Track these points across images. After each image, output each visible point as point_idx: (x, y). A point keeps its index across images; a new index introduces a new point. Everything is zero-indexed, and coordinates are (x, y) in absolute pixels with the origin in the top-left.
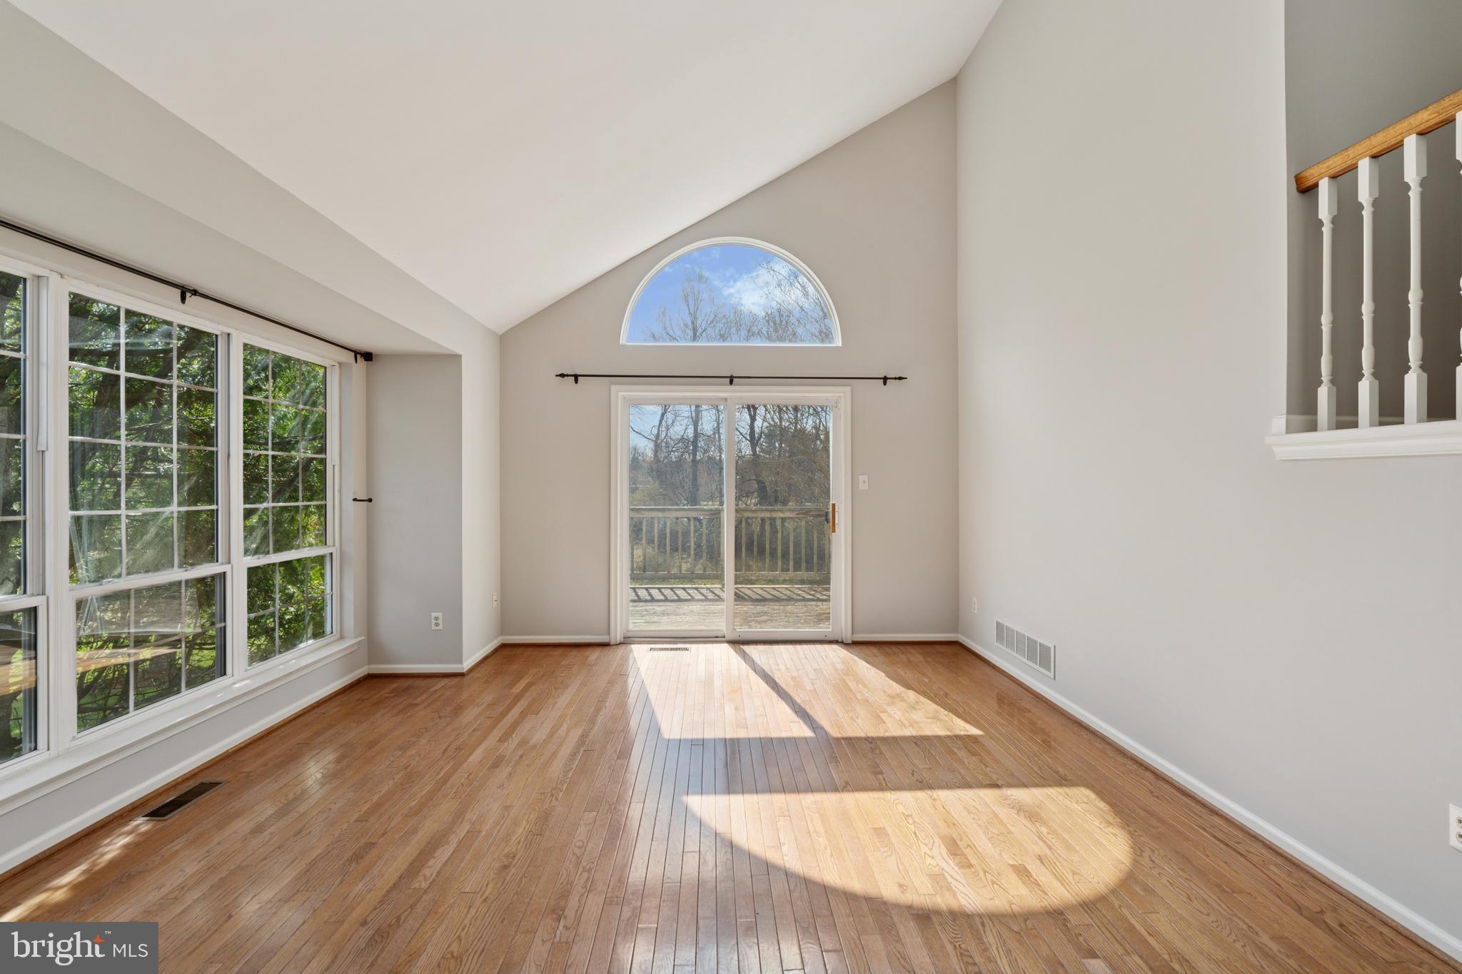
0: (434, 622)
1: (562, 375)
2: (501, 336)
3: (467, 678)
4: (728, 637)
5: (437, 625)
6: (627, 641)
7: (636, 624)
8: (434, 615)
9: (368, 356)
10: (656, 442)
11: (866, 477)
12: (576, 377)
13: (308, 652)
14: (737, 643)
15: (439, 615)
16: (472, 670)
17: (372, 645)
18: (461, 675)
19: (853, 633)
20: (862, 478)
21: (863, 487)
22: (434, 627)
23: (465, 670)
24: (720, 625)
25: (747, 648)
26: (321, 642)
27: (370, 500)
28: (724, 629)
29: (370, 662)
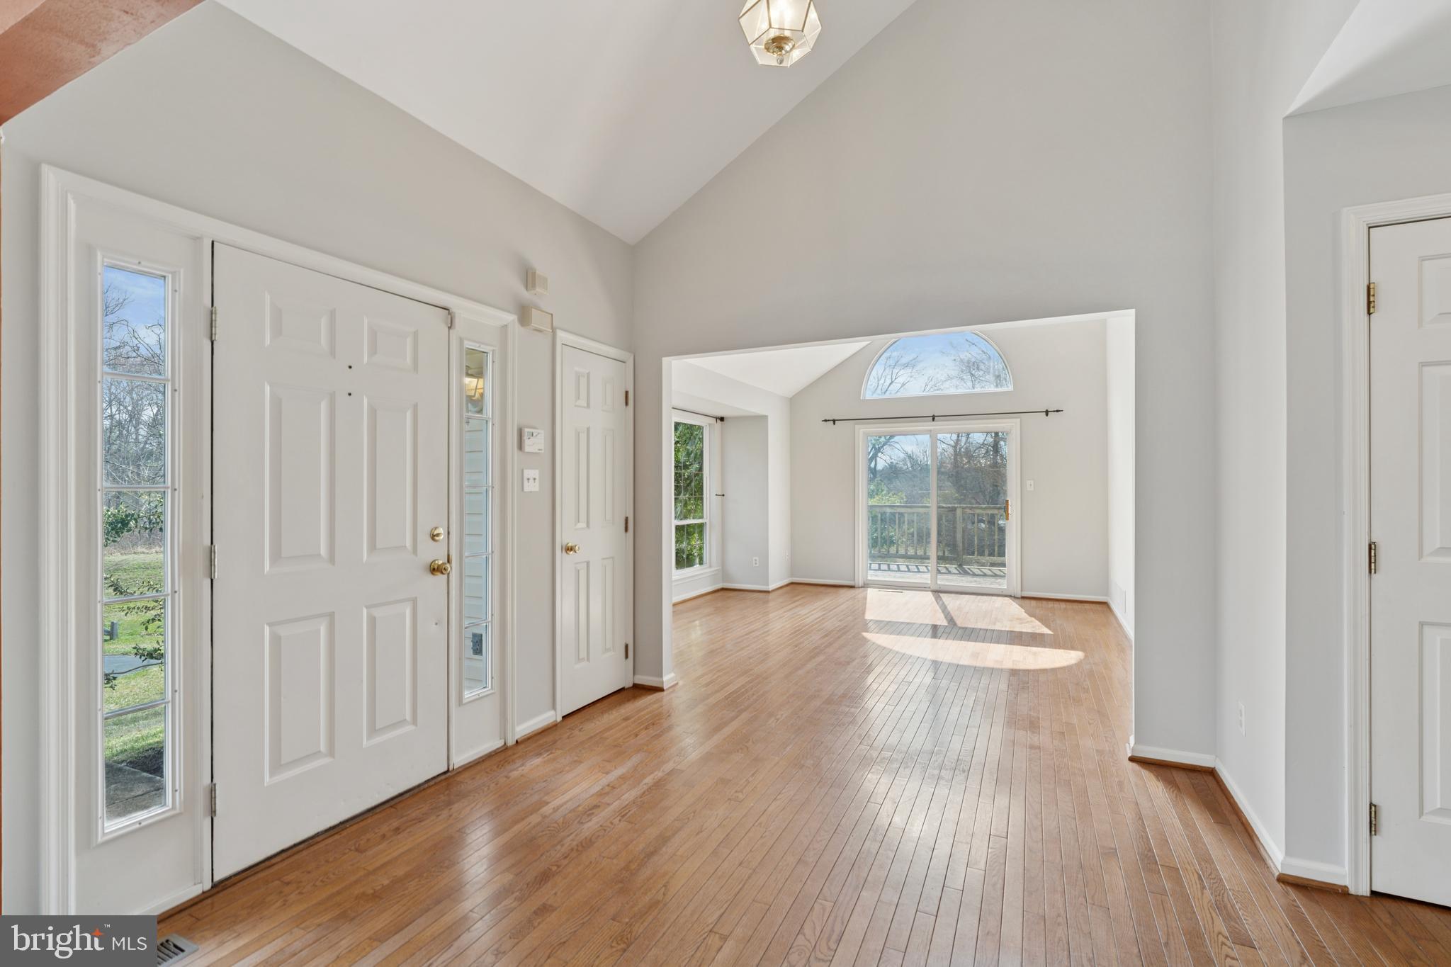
0: (754, 562)
1: (826, 421)
2: (791, 399)
3: (771, 594)
4: (932, 589)
5: (756, 564)
6: (865, 586)
7: (872, 576)
8: (754, 558)
9: (722, 419)
10: (955, 447)
11: (1032, 482)
12: (834, 421)
13: (695, 570)
14: (934, 591)
15: (757, 558)
16: (773, 591)
17: (724, 573)
18: (768, 592)
19: (1022, 591)
20: (1029, 482)
21: (1030, 488)
22: (754, 565)
23: (770, 590)
24: (925, 579)
25: (942, 595)
26: (702, 567)
27: (723, 495)
28: (930, 582)
29: (723, 582)
